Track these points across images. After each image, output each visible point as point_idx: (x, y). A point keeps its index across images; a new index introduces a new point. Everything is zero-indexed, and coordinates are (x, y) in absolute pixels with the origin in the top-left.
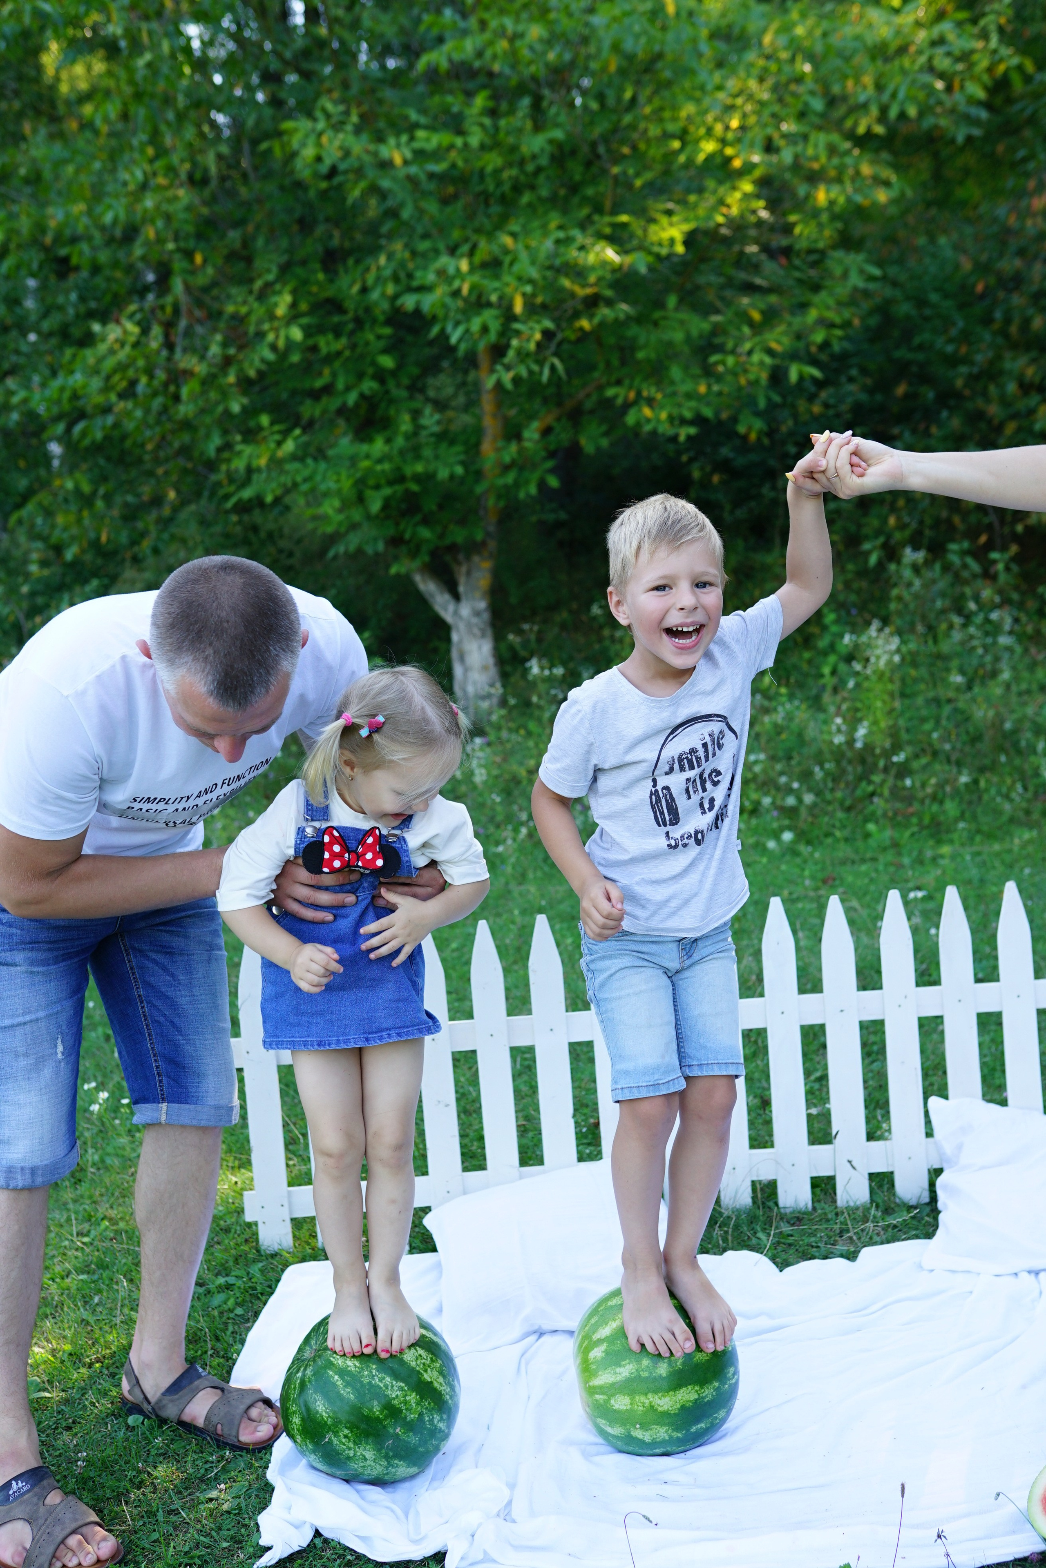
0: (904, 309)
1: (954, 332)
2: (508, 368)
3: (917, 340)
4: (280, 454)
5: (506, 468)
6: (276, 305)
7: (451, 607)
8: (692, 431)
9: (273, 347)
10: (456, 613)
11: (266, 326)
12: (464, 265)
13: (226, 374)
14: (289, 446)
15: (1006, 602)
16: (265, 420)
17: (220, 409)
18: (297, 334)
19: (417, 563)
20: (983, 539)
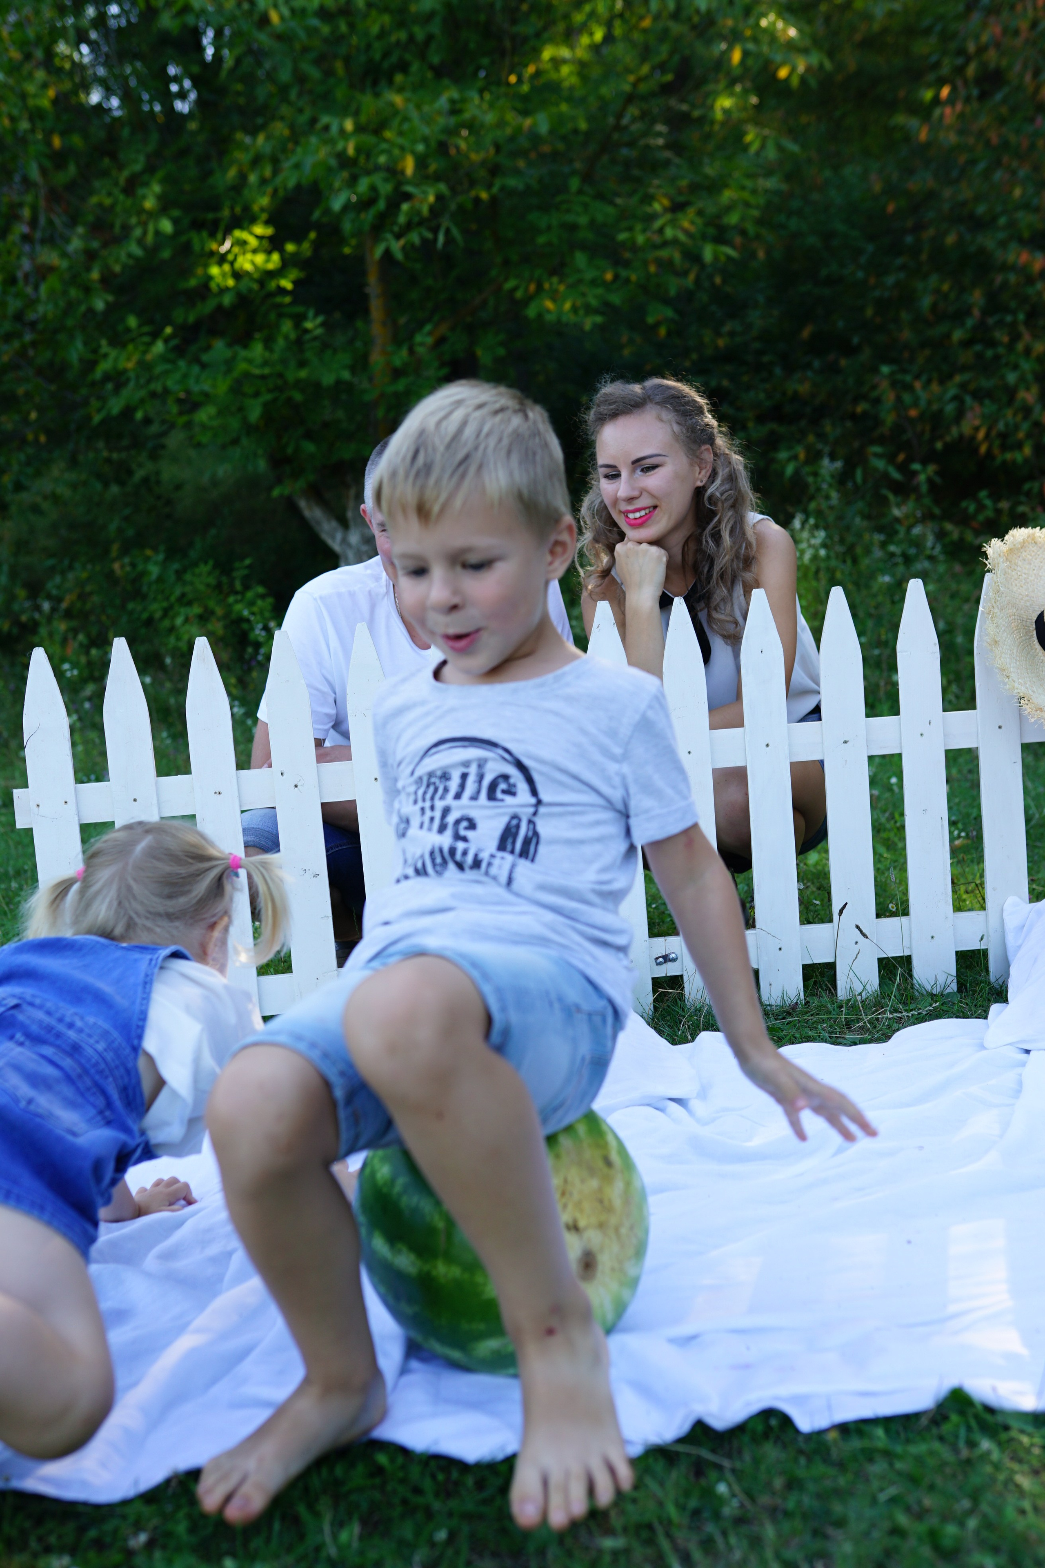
0: (812, 240)
1: (863, 260)
2: (398, 237)
3: (824, 272)
4: (149, 357)
5: (397, 373)
6: (144, 197)
7: (339, 536)
8: (599, 319)
9: (140, 242)
10: (344, 541)
11: (134, 220)
12: (349, 125)
13: (88, 269)
14: (159, 347)
15: (928, 516)
16: (132, 321)
17: (83, 308)
18: (166, 226)
19: (301, 484)
20: (901, 457)
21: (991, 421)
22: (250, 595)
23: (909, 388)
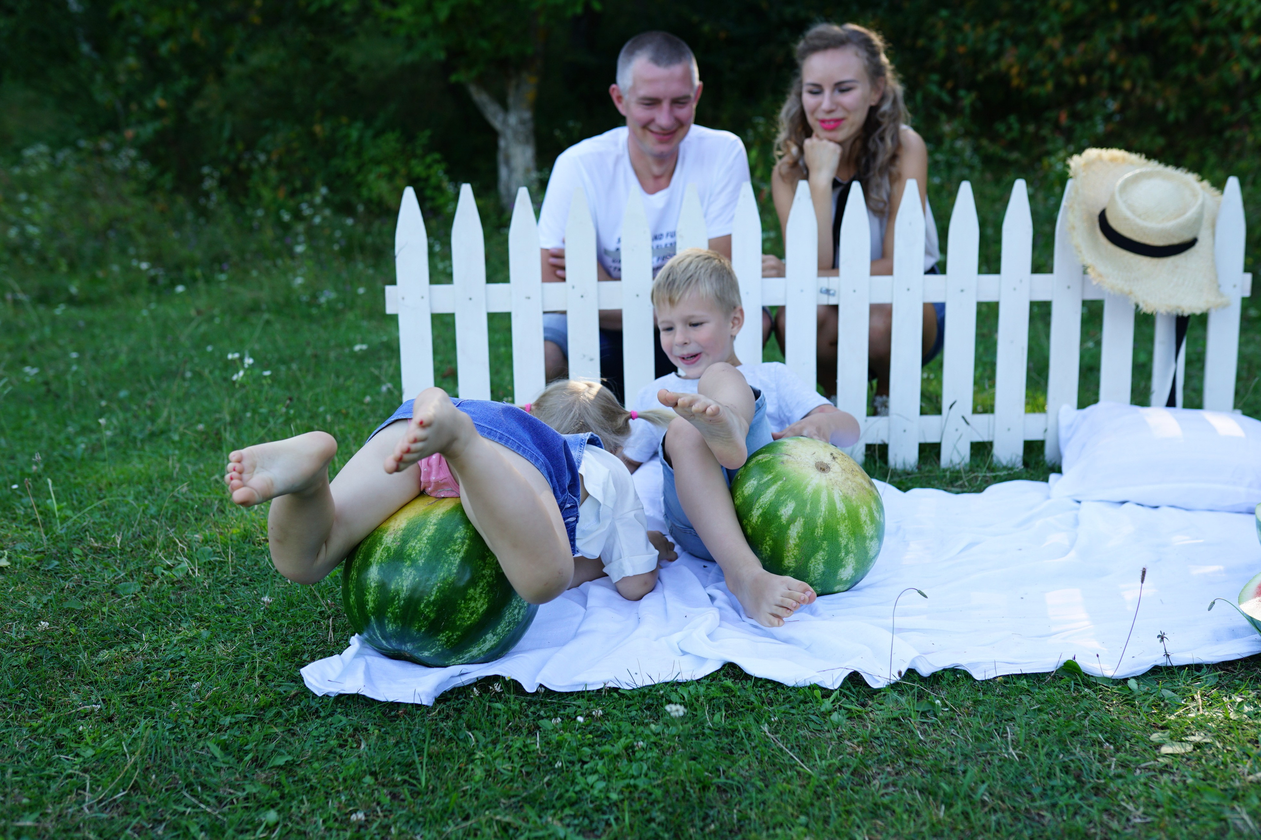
7: (500, 117)
10: (504, 122)
19: (474, 73)
20: (949, 85)
21: (1024, 60)
22: (428, 160)
23: (959, 29)
